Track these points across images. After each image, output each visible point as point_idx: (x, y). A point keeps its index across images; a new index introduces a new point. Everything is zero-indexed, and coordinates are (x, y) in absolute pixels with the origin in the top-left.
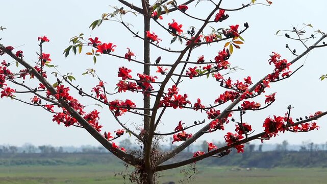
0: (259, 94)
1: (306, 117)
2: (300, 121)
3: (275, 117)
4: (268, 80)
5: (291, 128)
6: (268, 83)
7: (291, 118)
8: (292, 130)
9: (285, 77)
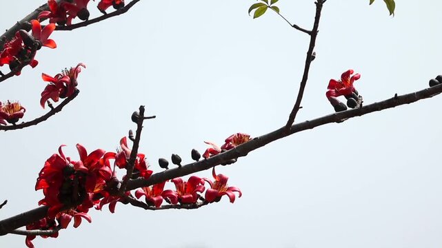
0: (16, 71)
1: (195, 155)
2: (172, 166)
3: (82, 151)
4: (46, 23)
5: (138, 195)
6: (48, 30)
7: (142, 156)
8: (143, 199)
9: (110, 10)
